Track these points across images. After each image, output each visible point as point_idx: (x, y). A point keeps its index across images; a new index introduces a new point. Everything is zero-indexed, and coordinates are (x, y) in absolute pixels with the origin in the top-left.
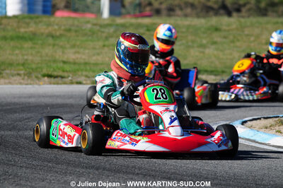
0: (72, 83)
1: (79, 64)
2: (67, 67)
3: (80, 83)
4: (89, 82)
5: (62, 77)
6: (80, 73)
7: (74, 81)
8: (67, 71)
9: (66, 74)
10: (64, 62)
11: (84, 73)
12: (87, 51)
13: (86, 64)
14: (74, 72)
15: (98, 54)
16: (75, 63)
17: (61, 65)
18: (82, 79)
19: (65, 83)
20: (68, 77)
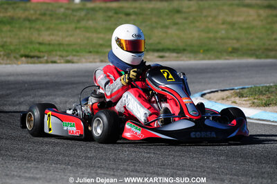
0: (47, 62)
1: (54, 45)
2: (42, 48)
3: (54, 62)
4: (62, 61)
5: (38, 57)
6: (54, 53)
7: (50, 60)
8: (43, 52)
9: (42, 54)
10: (40, 44)
11: (59, 53)
12: (60, 33)
13: (60, 44)
14: (50, 52)
15: (71, 36)
16: (49, 44)
17: (37, 46)
18: (56, 59)
19: (41, 63)
20: (44, 57)
